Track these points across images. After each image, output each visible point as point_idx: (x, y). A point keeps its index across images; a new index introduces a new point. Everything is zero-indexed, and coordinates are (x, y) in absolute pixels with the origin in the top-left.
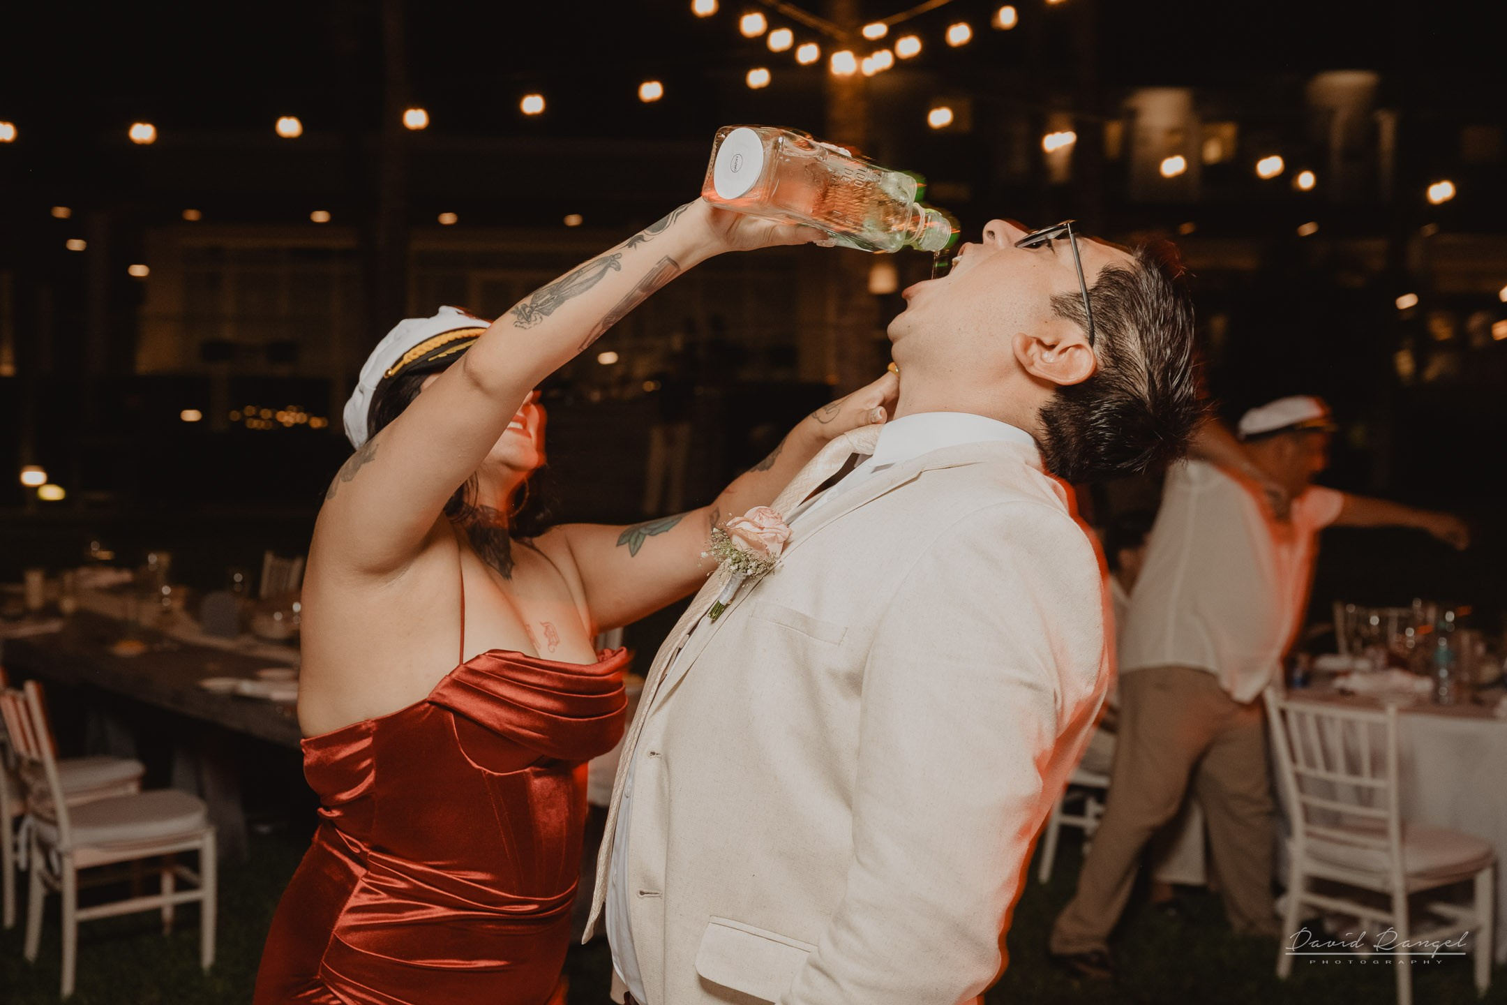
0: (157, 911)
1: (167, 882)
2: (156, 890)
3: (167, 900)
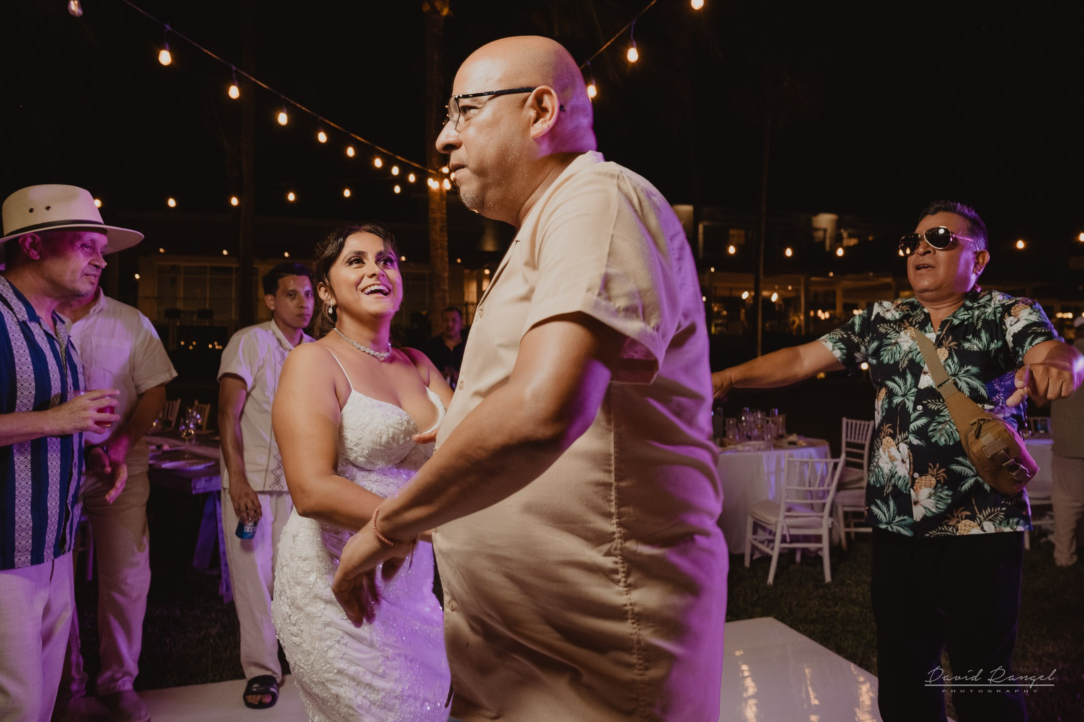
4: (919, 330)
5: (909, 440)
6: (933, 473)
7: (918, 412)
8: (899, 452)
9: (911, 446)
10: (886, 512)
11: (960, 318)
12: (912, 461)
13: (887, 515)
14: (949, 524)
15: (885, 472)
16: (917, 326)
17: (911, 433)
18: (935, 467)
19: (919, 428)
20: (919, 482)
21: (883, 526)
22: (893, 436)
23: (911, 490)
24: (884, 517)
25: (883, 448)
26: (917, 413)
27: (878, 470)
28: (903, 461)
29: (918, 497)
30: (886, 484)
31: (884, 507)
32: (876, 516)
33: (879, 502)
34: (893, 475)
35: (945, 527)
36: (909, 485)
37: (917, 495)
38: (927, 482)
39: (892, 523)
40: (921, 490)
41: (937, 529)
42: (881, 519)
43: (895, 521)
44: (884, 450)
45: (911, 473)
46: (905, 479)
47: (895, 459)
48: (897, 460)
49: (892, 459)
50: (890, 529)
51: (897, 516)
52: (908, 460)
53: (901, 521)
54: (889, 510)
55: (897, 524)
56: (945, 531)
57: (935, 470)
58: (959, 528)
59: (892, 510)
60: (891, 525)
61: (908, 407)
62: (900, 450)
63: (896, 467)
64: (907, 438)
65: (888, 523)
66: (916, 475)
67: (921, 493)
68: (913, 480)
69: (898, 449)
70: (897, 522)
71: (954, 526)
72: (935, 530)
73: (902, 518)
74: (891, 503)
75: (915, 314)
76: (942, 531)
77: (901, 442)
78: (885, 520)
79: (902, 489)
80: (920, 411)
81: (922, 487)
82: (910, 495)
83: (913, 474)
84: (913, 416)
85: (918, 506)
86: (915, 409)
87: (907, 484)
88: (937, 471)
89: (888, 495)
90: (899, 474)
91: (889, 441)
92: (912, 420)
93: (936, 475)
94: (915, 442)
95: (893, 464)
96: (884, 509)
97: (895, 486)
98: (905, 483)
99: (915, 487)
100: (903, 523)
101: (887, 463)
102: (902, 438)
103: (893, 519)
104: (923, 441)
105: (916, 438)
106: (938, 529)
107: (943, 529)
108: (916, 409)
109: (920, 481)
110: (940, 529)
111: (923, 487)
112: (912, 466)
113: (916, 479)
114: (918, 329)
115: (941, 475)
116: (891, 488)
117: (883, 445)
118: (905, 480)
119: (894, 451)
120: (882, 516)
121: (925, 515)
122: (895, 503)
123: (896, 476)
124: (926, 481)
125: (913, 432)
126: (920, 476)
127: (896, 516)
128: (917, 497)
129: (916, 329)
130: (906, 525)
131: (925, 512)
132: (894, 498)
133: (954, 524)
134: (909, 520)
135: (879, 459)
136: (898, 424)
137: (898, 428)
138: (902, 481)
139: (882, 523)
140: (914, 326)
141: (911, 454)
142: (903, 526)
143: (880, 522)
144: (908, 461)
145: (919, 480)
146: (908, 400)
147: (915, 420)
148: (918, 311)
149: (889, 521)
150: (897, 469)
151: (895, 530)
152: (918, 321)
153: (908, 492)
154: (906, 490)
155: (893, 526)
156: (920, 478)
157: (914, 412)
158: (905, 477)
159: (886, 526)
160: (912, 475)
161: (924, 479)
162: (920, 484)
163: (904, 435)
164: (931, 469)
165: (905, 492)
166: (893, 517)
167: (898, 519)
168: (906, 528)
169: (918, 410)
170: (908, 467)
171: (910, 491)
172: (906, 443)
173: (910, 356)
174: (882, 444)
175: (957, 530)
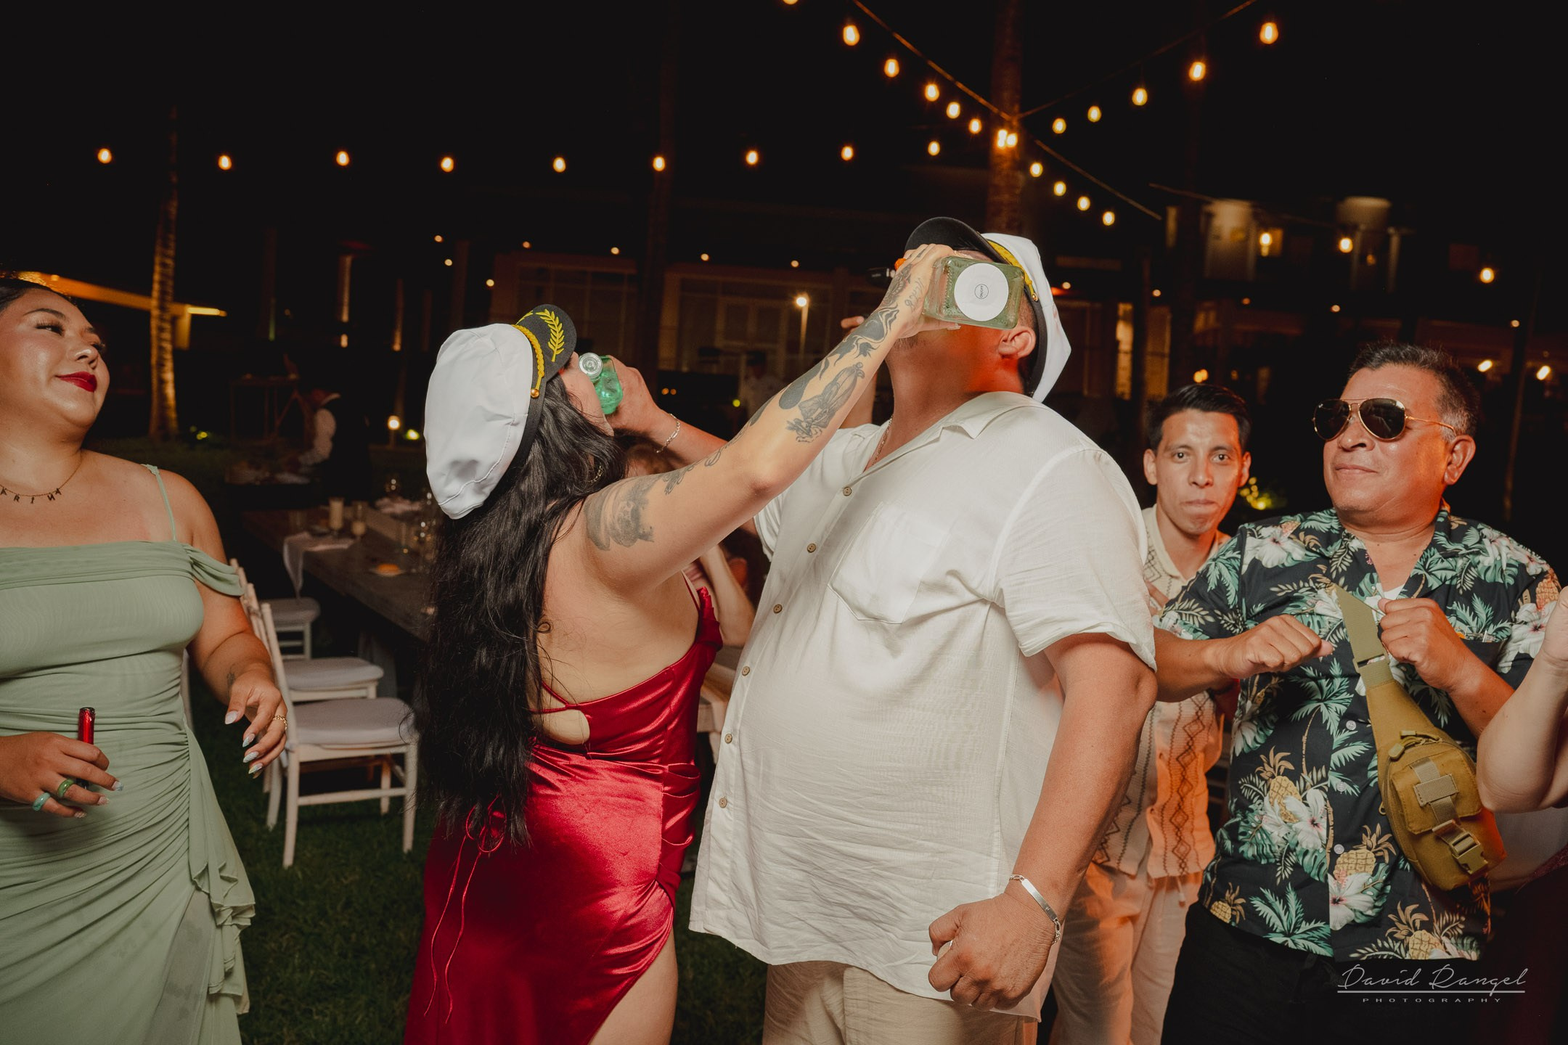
0: (377, 801)
1: (386, 781)
2: (377, 785)
3: (385, 792)
4: (1348, 590)
5: (1328, 783)
6: (1370, 844)
7: (1348, 734)
8: (1307, 805)
9: (1332, 795)
10: (1282, 913)
11: (1439, 574)
12: (1331, 823)
13: (1284, 918)
14: (1395, 935)
15: (1274, 842)
16: (1342, 581)
17: (1333, 770)
18: (1373, 831)
19: (1349, 763)
20: (1344, 863)
21: (1278, 939)
22: (1294, 776)
23: (1329, 876)
24: (1278, 923)
25: (1270, 797)
26: (1345, 735)
27: (1261, 835)
28: (1314, 823)
29: (1342, 890)
30: (1280, 862)
31: (1278, 902)
32: (1263, 919)
33: (1268, 894)
34: (1292, 847)
35: (1390, 941)
36: (1326, 866)
37: (1339, 886)
38: (1359, 861)
39: (1295, 934)
40: (1349, 877)
41: (1374, 945)
42: (1274, 925)
43: (1301, 931)
44: (1271, 800)
45: (1330, 845)
46: (1316, 854)
47: (1296, 818)
48: (1300, 820)
49: (1289, 818)
50: (1291, 945)
51: (1304, 922)
52: (1324, 820)
53: (1310, 930)
54: (1287, 910)
55: (1306, 936)
56: (1390, 950)
57: (1374, 837)
58: (1410, 946)
59: (1293, 910)
60: (1295, 937)
61: (1327, 721)
62: (1308, 801)
63: (1297, 833)
64: (1324, 779)
65: (1288, 934)
66: (1339, 849)
67: (1348, 884)
68: (1334, 856)
69: (1304, 798)
70: (1304, 932)
71: (1402, 941)
72: (1371, 948)
73: (1313, 925)
74: (1292, 897)
75: (1332, 553)
76: (1384, 949)
77: (1312, 786)
78: (1280, 928)
79: (1312, 874)
80: (1351, 731)
81: (1349, 872)
82: (1326, 885)
83: (1333, 846)
84: (1338, 739)
85: (1341, 905)
86: (1342, 727)
87: (1322, 865)
88: (1378, 839)
89: (1284, 882)
90: (1304, 846)
91: (1284, 784)
92: (1335, 746)
93: (1376, 847)
94: (1342, 787)
95: (1291, 827)
96: (1279, 906)
97: (1297, 866)
98: (1317, 863)
99: (1335, 872)
100: (1316, 934)
101: (1279, 826)
102: (1312, 779)
103: (1296, 928)
104: (1356, 786)
105: (1343, 780)
106: (1376, 944)
107: (1386, 945)
108: (1345, 727)
109: (1346, 860)
110: (1380, 945)
111: (1353, 871)
112: (1331, 832)
113: (1339, 856)
114: (1346, 588)
115: (1384, 846)
116: (1289, 870)
117: (1271, 791)
118: (1316, 857)
119: (1293, 803)
120: (1275, 920)
121: (1353, 921)
122: (1298, 897)
123: (1298, 849)
124: (1358, 859)
125: (1338, 770)
126: (1347, 850)
127: (1301, 923)
128: (1339, 890)
129: (1343, 587)
130: (1321, 939)
131: (1353, 917)
132: (1295, 889)
133: (1403, 937)
134: (1326, 931)
135: (1262, 816)
136: (1304, 752)
137: (1304, 759)
138: (1310, 859)
139: (1275, 932)
140: (1336, 581)
141: (1331, 810)
142: (1316, 940)
143: (1271, 930)
144: (1323, 823)
145: (1343, 857)
146: (1327, 707)
147: (1342, 746)
148: (1337, 545)
149: (1289, 931)
150: (1300, 837)
151: (1301, 947)
152: (1340, 570)
153: (1322, 879)
154: (1318, 875)
155: (1297, 941)
156: (1345, 854)
157: (1340, 732)
158: (1316, 851)
159: (1285, 939)
160: (1332, 849)
161: (1354, 856)
162: (1345, 866)
163: (1317, 775)
164: (1367, 835)
165: (1317, 879)
166: (1296, 923)
167: (1305, 926)
168: (1322, 943)
169: (1347, 730)
170: (1324, 833)
171: (1326, 877)
172: (1321, 788)
173: (1341, 634)
174: (1268, 790)
175: (1407, 949)
